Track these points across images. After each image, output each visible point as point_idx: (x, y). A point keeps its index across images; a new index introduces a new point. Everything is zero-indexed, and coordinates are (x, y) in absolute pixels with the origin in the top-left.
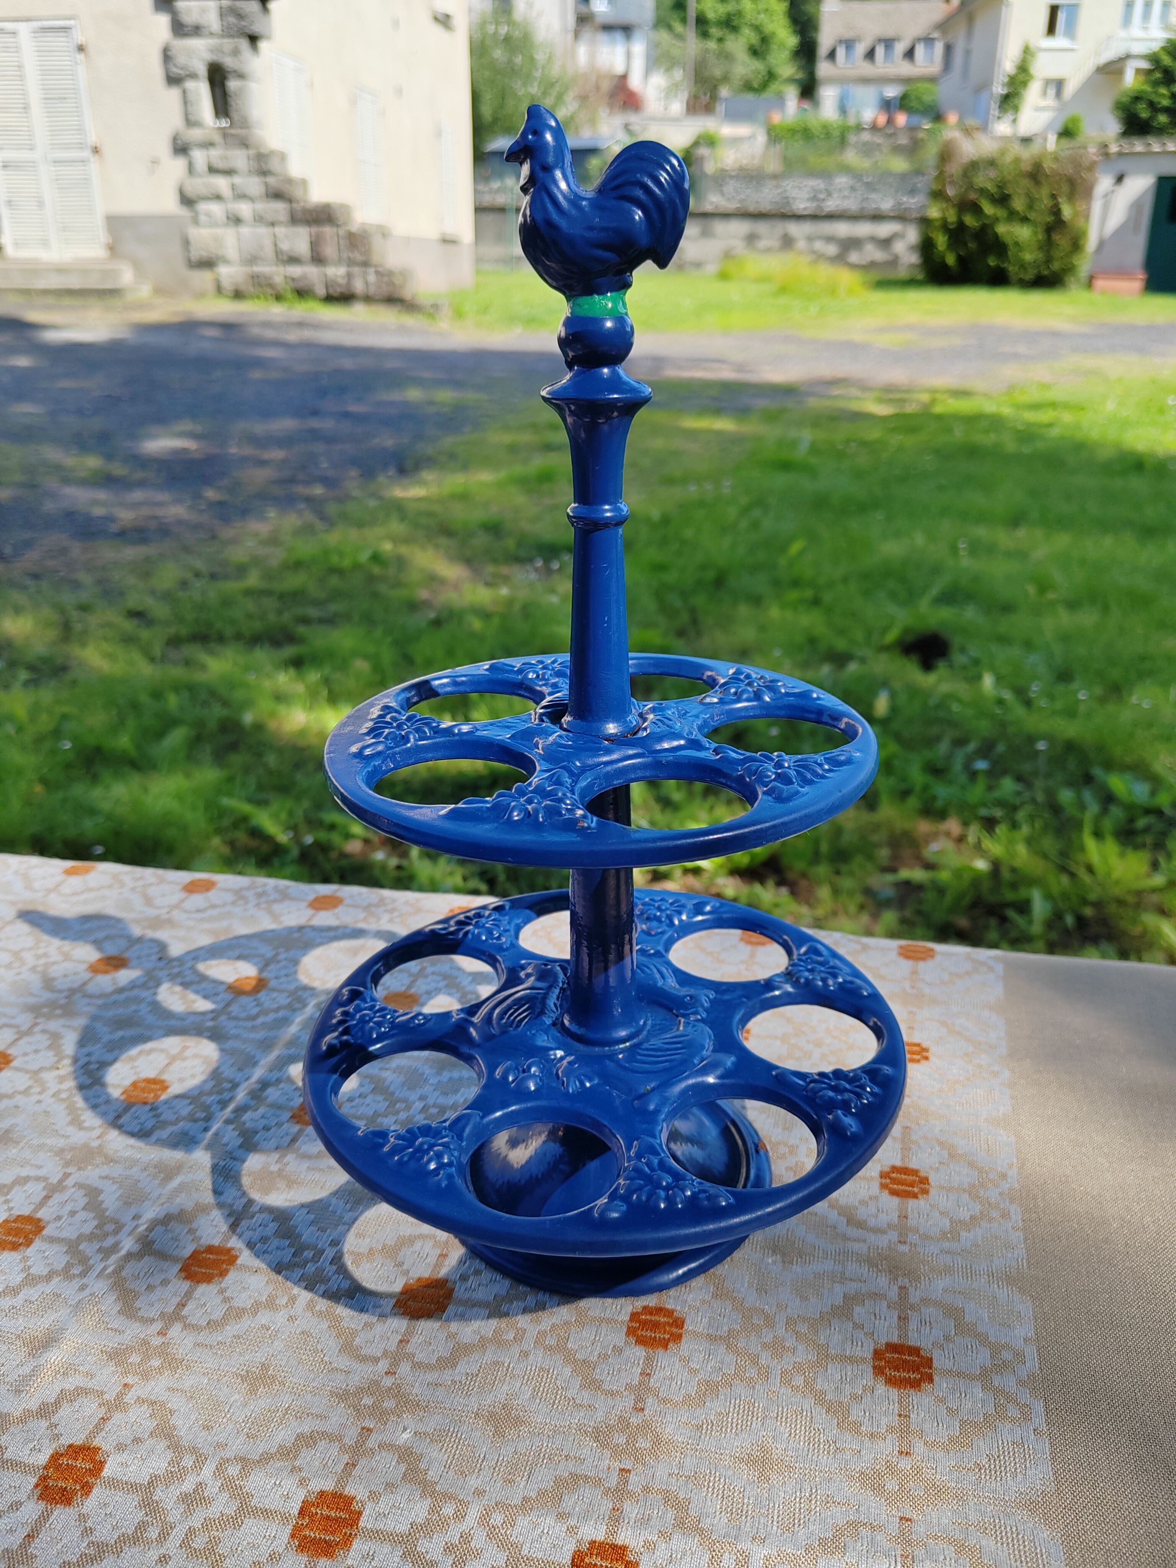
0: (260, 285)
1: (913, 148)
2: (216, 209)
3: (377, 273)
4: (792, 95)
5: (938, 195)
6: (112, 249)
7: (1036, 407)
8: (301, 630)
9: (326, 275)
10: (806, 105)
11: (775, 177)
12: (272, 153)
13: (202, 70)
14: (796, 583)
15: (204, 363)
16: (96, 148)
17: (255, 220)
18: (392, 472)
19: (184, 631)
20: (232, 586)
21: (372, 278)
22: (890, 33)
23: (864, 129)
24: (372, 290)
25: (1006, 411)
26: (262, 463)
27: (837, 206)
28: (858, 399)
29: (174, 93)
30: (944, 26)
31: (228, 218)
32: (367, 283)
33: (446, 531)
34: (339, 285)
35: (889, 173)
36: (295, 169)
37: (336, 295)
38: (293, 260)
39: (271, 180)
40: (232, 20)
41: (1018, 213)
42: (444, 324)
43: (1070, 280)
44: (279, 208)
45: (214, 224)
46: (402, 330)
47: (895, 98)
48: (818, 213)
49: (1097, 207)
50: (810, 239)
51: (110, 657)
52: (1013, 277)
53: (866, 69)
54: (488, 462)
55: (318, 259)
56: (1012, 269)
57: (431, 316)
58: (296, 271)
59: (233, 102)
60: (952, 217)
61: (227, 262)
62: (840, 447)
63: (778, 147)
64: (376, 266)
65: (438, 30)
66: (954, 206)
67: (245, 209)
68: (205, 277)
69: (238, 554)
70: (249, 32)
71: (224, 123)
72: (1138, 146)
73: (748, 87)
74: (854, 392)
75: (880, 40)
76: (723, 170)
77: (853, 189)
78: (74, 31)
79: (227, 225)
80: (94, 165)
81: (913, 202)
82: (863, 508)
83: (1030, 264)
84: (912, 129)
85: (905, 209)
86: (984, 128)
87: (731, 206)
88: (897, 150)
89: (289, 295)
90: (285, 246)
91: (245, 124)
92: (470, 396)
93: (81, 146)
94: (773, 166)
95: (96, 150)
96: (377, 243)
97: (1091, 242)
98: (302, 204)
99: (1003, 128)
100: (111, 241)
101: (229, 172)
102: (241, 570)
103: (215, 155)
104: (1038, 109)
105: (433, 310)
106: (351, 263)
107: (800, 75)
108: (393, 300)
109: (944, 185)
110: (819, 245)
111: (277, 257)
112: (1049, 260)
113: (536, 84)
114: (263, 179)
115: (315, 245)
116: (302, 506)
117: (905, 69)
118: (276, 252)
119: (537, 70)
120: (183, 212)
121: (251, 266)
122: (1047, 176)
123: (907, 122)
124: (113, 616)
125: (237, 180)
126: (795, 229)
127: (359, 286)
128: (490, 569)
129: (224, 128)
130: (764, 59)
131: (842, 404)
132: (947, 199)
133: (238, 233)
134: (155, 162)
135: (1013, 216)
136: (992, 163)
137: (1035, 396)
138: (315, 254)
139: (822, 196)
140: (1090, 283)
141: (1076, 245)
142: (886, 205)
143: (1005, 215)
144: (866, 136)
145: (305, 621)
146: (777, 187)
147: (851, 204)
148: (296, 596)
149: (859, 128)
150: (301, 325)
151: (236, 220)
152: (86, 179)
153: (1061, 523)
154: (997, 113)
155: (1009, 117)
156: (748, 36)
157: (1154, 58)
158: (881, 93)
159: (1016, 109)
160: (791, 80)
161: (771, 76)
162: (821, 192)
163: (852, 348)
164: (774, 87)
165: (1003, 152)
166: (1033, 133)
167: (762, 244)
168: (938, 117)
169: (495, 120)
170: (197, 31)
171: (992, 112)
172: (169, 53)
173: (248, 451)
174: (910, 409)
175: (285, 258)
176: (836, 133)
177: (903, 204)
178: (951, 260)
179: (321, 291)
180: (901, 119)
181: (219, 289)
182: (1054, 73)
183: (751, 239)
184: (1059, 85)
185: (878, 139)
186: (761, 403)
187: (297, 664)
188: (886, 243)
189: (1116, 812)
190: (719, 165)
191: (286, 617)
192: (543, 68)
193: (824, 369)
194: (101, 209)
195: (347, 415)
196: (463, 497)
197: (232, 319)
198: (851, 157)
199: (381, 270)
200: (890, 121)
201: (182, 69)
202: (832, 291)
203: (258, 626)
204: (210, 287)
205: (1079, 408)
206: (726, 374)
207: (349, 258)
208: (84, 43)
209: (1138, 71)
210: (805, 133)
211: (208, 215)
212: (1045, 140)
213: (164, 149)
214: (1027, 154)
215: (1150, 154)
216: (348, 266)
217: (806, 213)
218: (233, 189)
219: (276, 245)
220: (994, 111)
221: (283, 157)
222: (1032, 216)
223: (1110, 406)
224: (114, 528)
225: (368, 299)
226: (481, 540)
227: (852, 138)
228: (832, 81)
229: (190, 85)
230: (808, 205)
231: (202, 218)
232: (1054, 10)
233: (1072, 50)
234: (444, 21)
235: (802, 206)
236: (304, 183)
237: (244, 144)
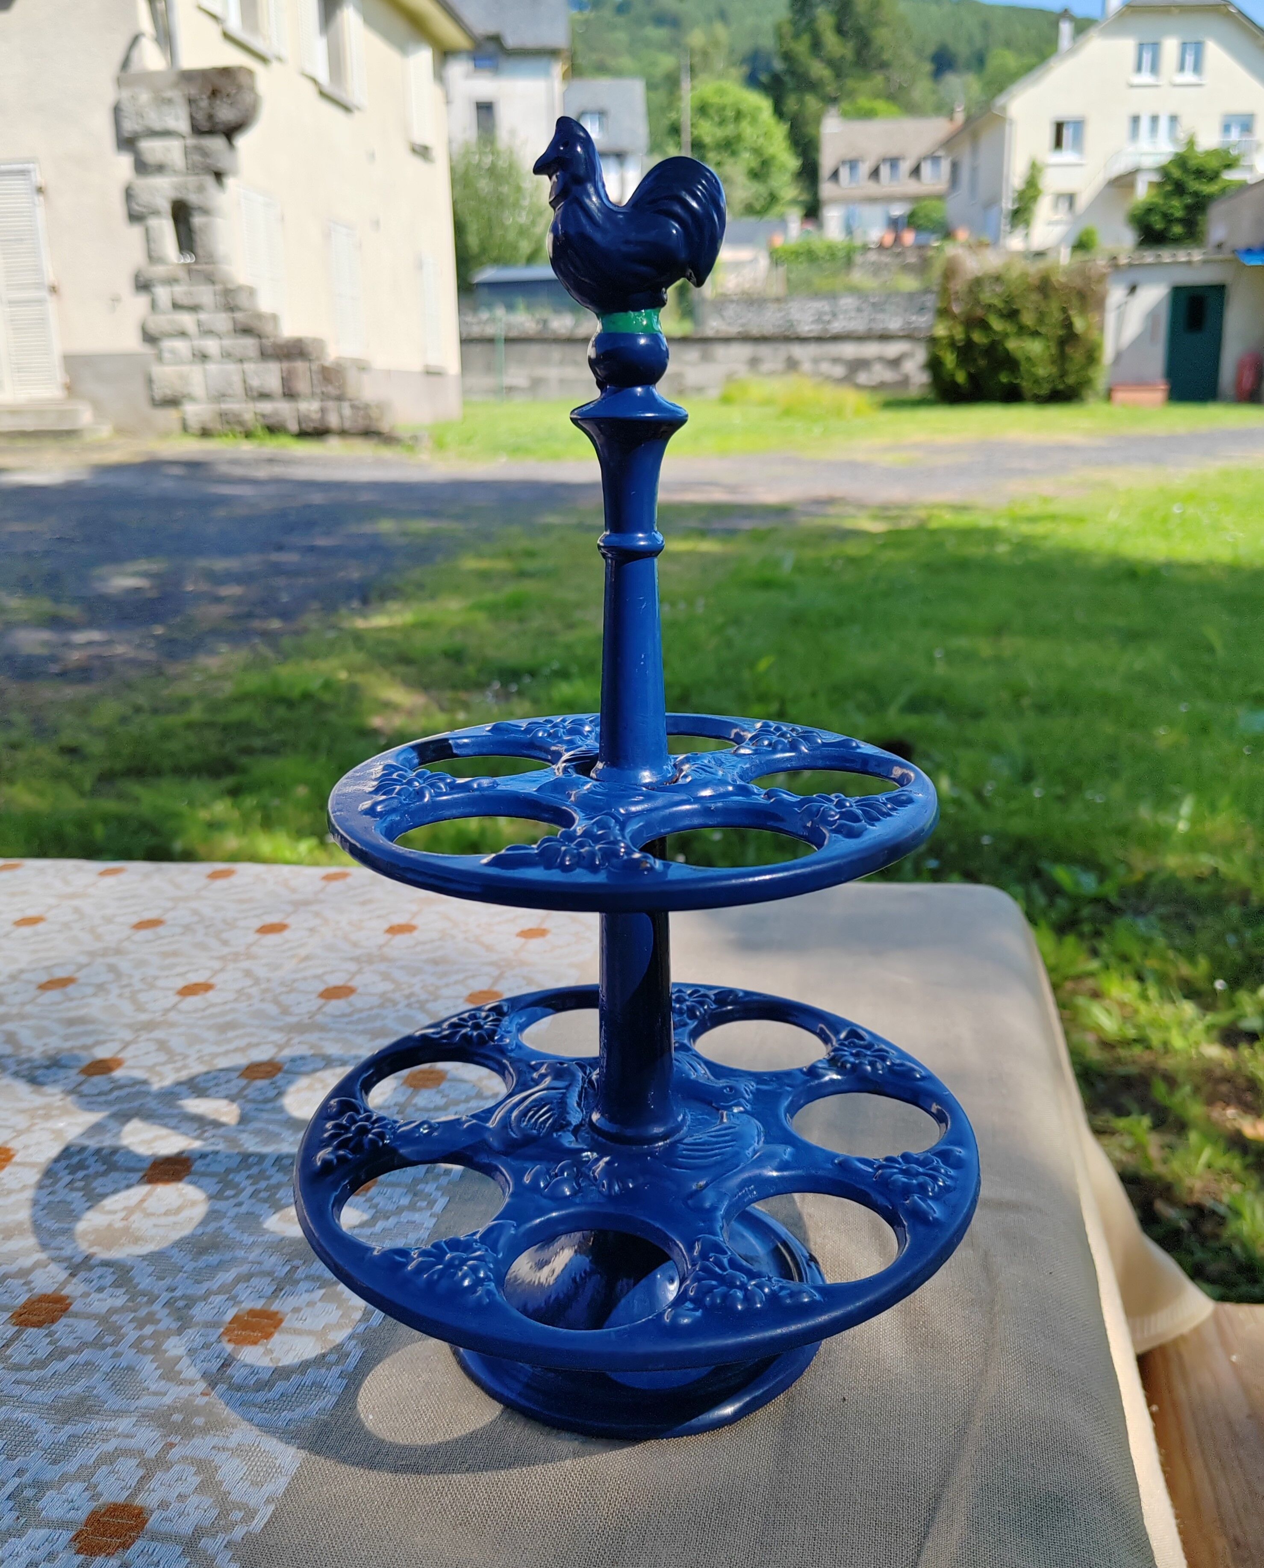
0: (228, 423)
1: (923, 266)
2: (180, 346)
3: (353, 407)
4: (794, 218)
5: (943, 313)
6: (70, 389)
7: (1033, 520)
8: (245, 760)
9: (298, 410)
10: (810, 227)
11: (778, 300)
12: (240, 288)
13: (165, 207)
14: (763, 698)
15: (166, 503)
16: (54, 288)
17: (222, 356)
18: (355, 604)
19: (119, 765)
20: (172, 720)
21: (347, 411)
22: (894, 152)
23: (869, 249)
24: (347, 425)
25: (1003, 524)
26: (218, 600)
27: (844, 327)
28: (854, 517)
29: (136, 232)
30: (949, 143)
31: (194, 355)
32: (341, 417)
33: (405, 659)
34: (312, 420)
35: (897, 293)
36: (265, 304)
37: (309, 430)
38: (264, 396)
39: (239, 315)
40: (197, 158)
41: (1028, 327)
42: (424, 456)
43: (1087, 393)
44: (249, 344)
45: (179, 361)
46: (380, 463)
47: (901, 216)
48: (822, 335)
49: (1111, 319)
50: (816, 361)
51: (41, 794)
52: (1027, 393)
53: (872, 188)
54: (457, 589)
55: (290, 394)
56: (1026, 385)
57: (411, 448)
58: (266, 407)
59: (199, 239)
60: (959, 334)
61: (191, 398)
62: (827, 565)
63: (782, 270)
64: (350, 400)
65: (417, 162)
66: (962, 323)
67: (212, 346)
68: (171, 416)
69: (184, 689)
70: (216, 170)
71: (189, 259)
72: (1149, 256)
73: (750, 209)
74: (851, 511)
75: (884, 160)
76: (724, 295)
77: (859, 310)
78: (33, 174)
79: (192, 363)
80: (51, 304)
81: (922, 321)
82: (839, 622)
83: (1043, 378)
84: (921, 247)
85: (915, 328)
86: (995, 242)
87: (733, 330)
88: (906, 268)
89: (259, 431)
90: (255, 382)
91: (211, 259)
92: (444, 525)
93: (38, 286)
94: (777, 289)
95: (53, 290)
96: (352, 376)
97: (1108, 354)
98: (272, 340)
99: (1015, 243)
100: (68, 381)
101: (194, 308)
102: (185, 703)
103: (179, 290)
104: (1050, 223)
105: (413, 442)
106: (325, 397)
107: (804, 197)
108: (369, 433)
109: (949, 303)
110: (825, 367)
111: (247, 395)
112: (1063, 374)
113: (524, 214)
114: (230, 314)
115: (287, 381)
116: (257, 640)
117: (912, 187)
118: (246, 389)
119: (524, 198)
120: (146, 350)
121: (219, 403)
122: (1056, 289)
123: (916, 239)
124: (46, 753)
125: (203, 316)
126: (798, 351)
127: (333, 421)
128: (449, 694)
129: (189, 264)
130: (765, 182)
131: (832, 522)
132: (954, 317)
133: (205, 370)
134: (116, 300)
135: (1022, 331)
136: (998, 279)
137: (1035, 508)
138: (286, 390)
139: (827, 318)
140: (1109, 395)
141: (1092, 357)
142: (894, 324)
143: (1015, 330)
144: (873, 256)
145: (248, 751)
146: (780, 310)
147: (858, 325)
148: (243, 727)
149: (865, 248)
150: (271, 461)
151: (204, 357)
152: (42, 319)
153: (1047, 631)
154: (1008, 228)
155: (1020, 232)
156: (747, 159)
157: (1164, 171)
158: (888, 213)
159: (1027, 223)
160: (794, 202)
161: (773, 199)
162: (825, 313)
163: (853, 467)
164: (777, 209)
165: (1008, 267)
166: (1047, 247)
167: (766, 367)
168: (948, 234)
169: (484, 250)
170: (160, 169)
171: (1002, 227)
172: (132, 192)
173: (204, 587)
174: (906, 524)
175: (255, 394)
176: (841, 254)
177: (913, 322)
178: (961, 377)
179: (294, 427)
180: (909, 237)
181: (185, 428)
182: (1066, 186)
183: (754, 362)
184: (1071, 198)
185: (885, 259)
186: (746, 525)
187: (235, 793)
188: (895, 363)
189: (1062, 904)
190: (720, 290)
191: (229, 748)
192: (531, 196)
193: (821, 490)
194: (58, 348)
195: (312, 549)
196: (425, 625)
197: (199, 457)
198: (857, 277)
199: (356, 403)
200: (897, 240)
201: (145, 207)
202: (838, 411)
203: (196, 757)
204: (176, 426)
205: (1080, 520)
206: (719, 496)
207: (323, 393)
208: (43, 185)
209: (1151, 184)
210: (810, 256)
211: (173, 352)
212: (1059, 253)
213: (125, 287)
214: (1034, 269)
215: (1159, 264)
216: (322, 400)
217: (811, 335)
218: (199, 326)
219: (245, 382)
220: (1005, 226)
221: (251, 292)
222: (1043, 330)
223: (1112, 516)
224: (55, 668)
225: (343, 433)
226: (441, 667)
227: (858, 259)
228: (835, 201)
229: (153, 222)
230: (813, 327)
231: (167, 355)
232: (1059, 127)
233: (1081, 165)
234: (422, 152)
235: (807, 328)
236: (274, 318)
237: (210, 279)
